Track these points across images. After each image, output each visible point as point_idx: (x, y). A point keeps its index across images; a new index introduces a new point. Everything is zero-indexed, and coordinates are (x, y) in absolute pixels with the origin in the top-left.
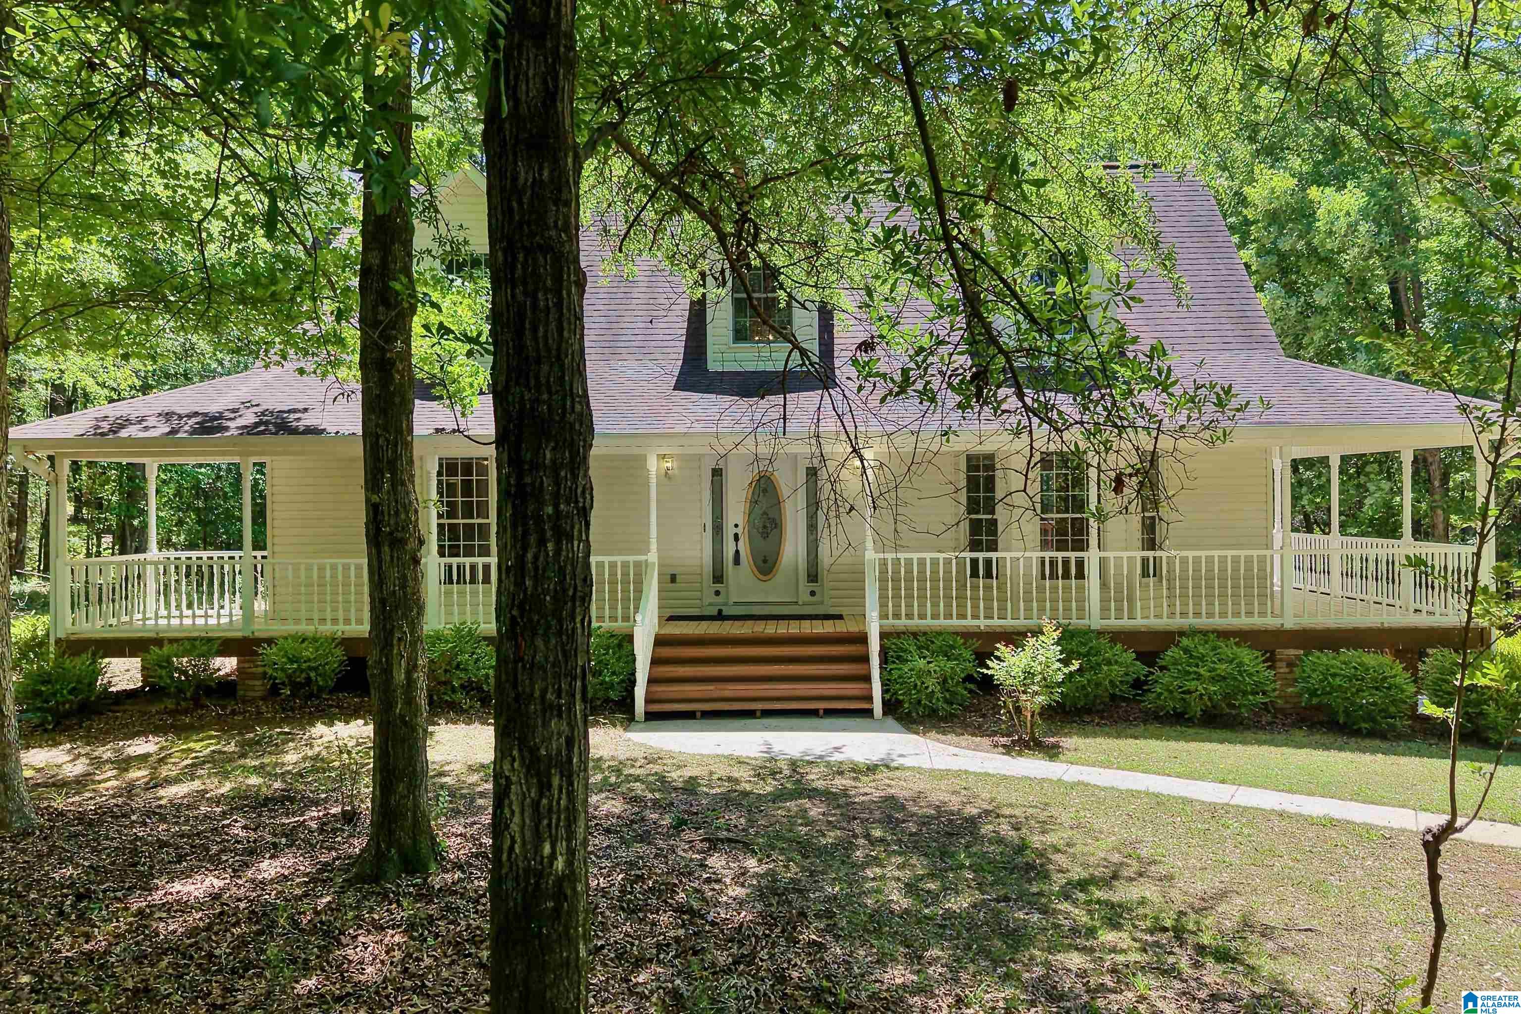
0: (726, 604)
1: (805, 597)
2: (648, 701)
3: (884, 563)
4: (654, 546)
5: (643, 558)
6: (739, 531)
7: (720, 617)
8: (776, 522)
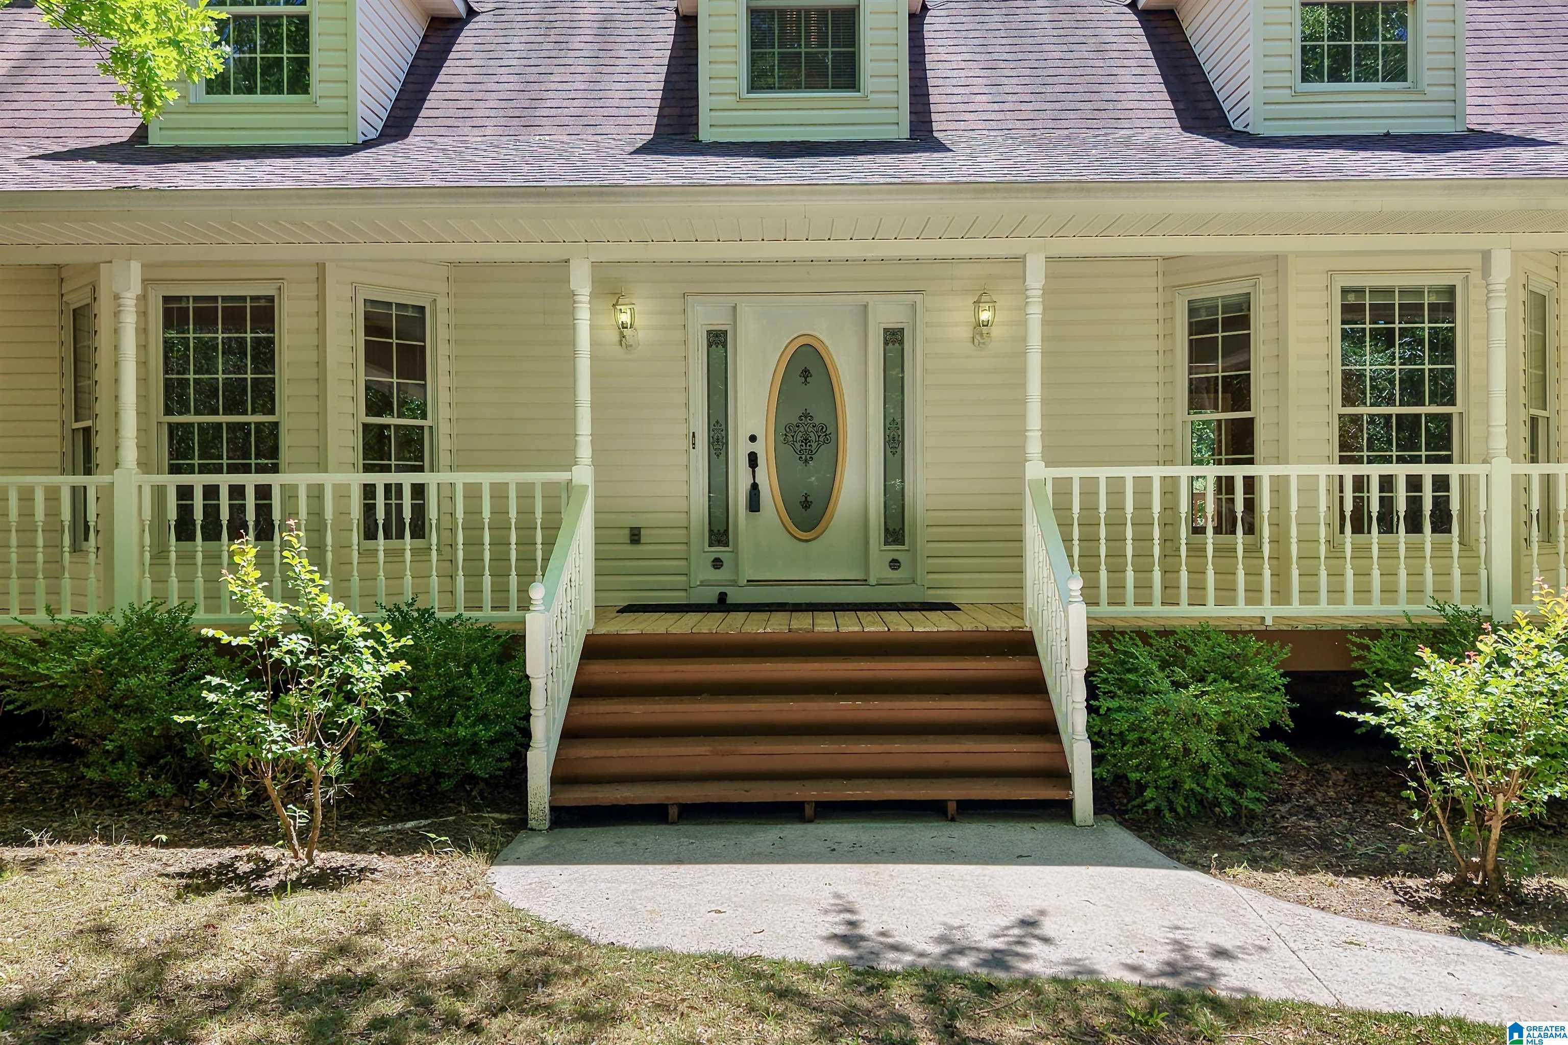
0: (734, 583)
1: (879, 570)
2: (558, 780)
3: (1062, 488)
4: (585, 451)
5: (562, 476)
6: (759, 448)
7: (722, 605)
8: (828, 432)
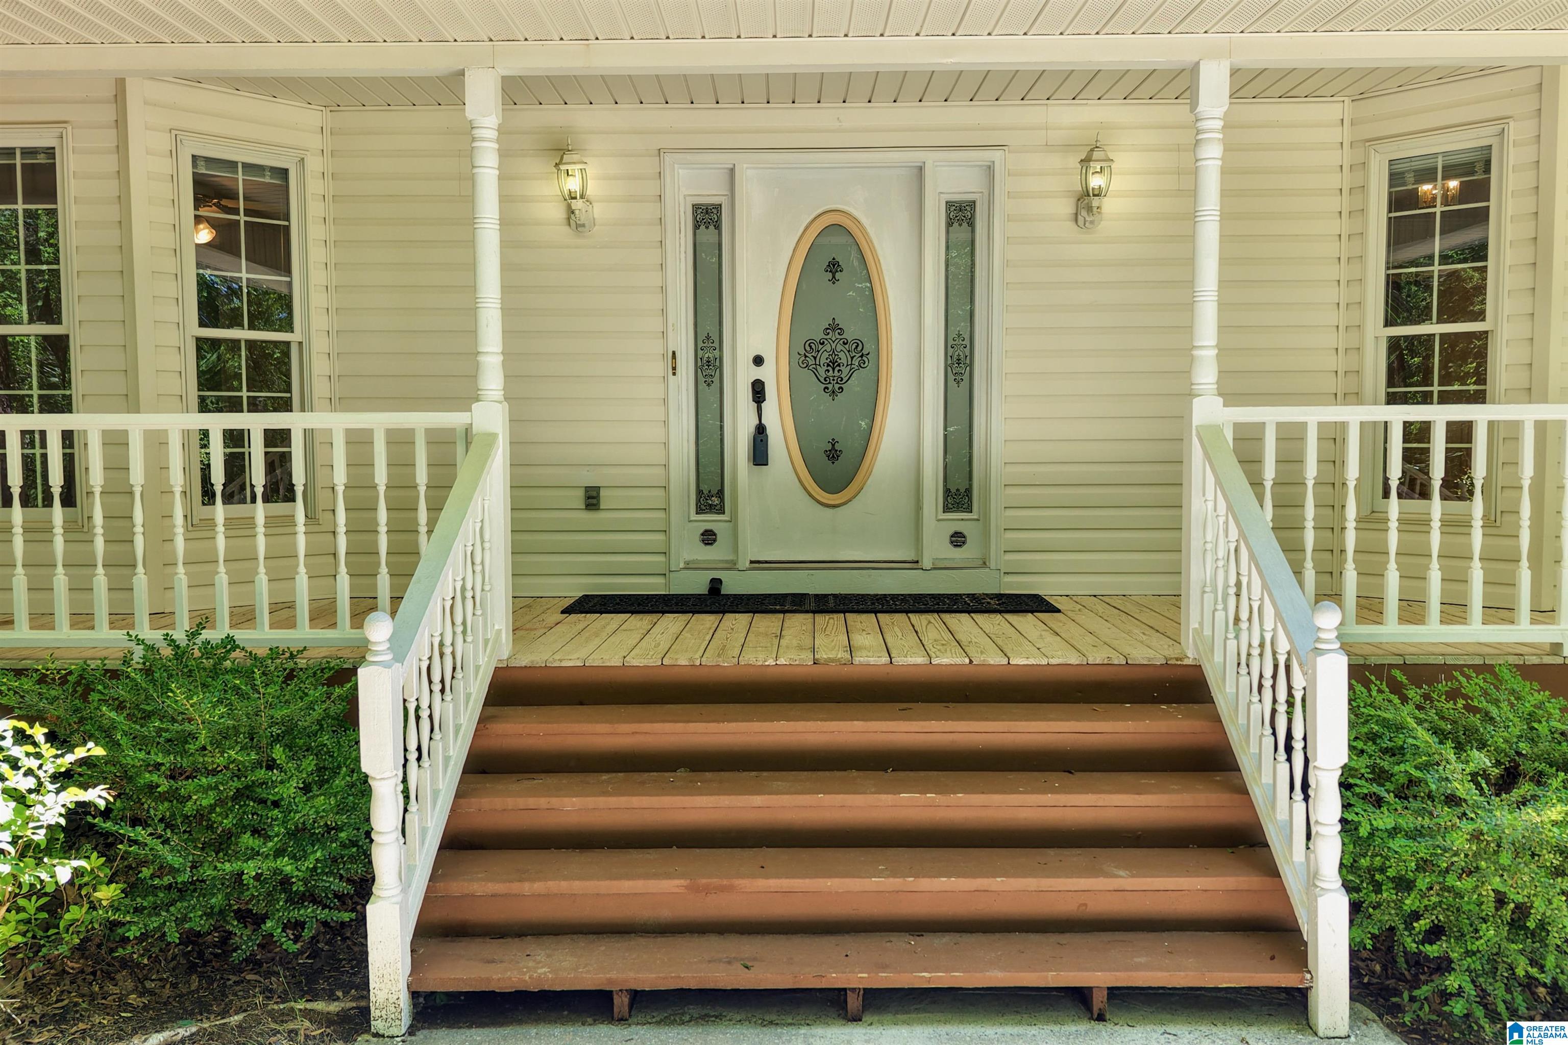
0: (731, 566)
1: (936, 547)
4: (492, 379)
5: (455, 419)
6: (767, 374)
7: (715, 600)
8: (865, 352)
